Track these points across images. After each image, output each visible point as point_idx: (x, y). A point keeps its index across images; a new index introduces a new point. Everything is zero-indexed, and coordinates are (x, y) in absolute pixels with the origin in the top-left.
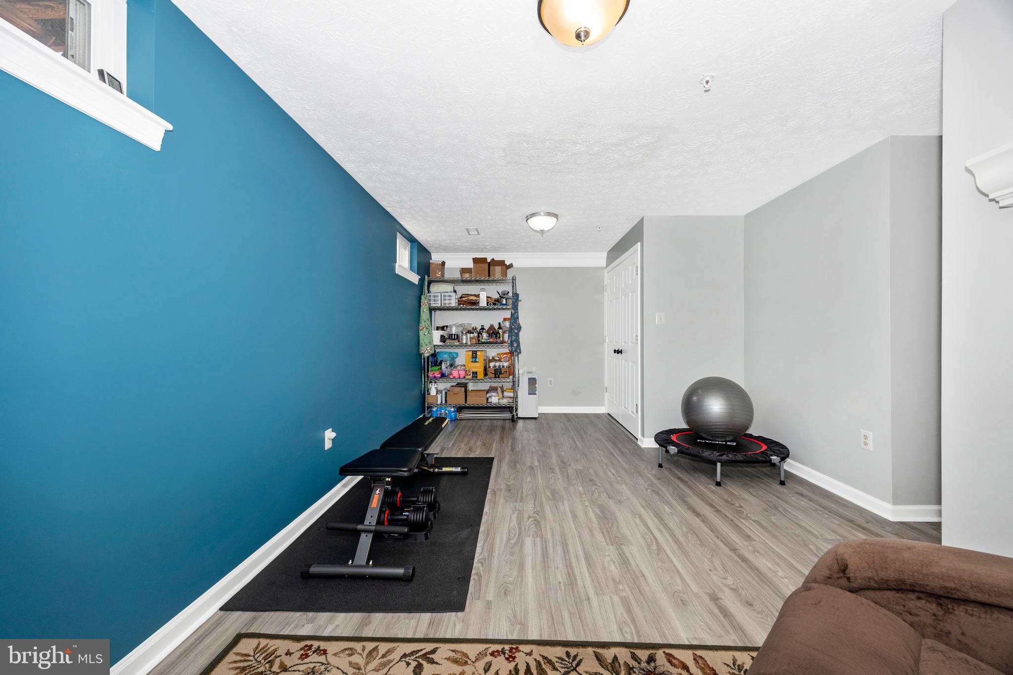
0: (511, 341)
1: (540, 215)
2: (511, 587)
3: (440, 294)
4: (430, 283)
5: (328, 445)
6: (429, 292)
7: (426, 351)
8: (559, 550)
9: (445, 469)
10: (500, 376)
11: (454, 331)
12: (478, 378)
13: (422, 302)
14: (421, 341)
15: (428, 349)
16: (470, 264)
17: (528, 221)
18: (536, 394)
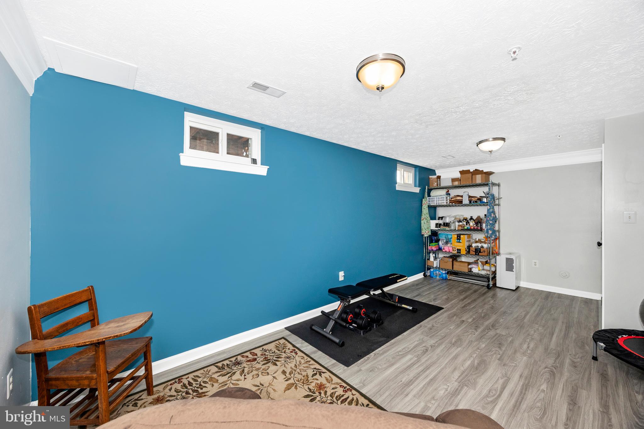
0: (487, 229)
1: (489, 141)
2: (376, 370)
3: (435, 197)
4: (430, 191)
5: (341, 278)
6: (429, 196)
7: (426, 233)
8: (421, 368)
9: (403, 306)
10: (480, 254)
11: (447, 221)
12: (461, 253)
13: (423, 203)
14: (422, 227)
15: (427, 232)
16: (458, 175)
17: (478, 146)
18: (513, 271)
